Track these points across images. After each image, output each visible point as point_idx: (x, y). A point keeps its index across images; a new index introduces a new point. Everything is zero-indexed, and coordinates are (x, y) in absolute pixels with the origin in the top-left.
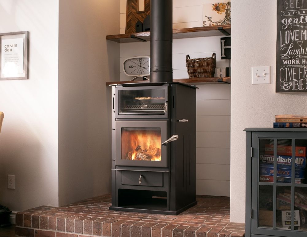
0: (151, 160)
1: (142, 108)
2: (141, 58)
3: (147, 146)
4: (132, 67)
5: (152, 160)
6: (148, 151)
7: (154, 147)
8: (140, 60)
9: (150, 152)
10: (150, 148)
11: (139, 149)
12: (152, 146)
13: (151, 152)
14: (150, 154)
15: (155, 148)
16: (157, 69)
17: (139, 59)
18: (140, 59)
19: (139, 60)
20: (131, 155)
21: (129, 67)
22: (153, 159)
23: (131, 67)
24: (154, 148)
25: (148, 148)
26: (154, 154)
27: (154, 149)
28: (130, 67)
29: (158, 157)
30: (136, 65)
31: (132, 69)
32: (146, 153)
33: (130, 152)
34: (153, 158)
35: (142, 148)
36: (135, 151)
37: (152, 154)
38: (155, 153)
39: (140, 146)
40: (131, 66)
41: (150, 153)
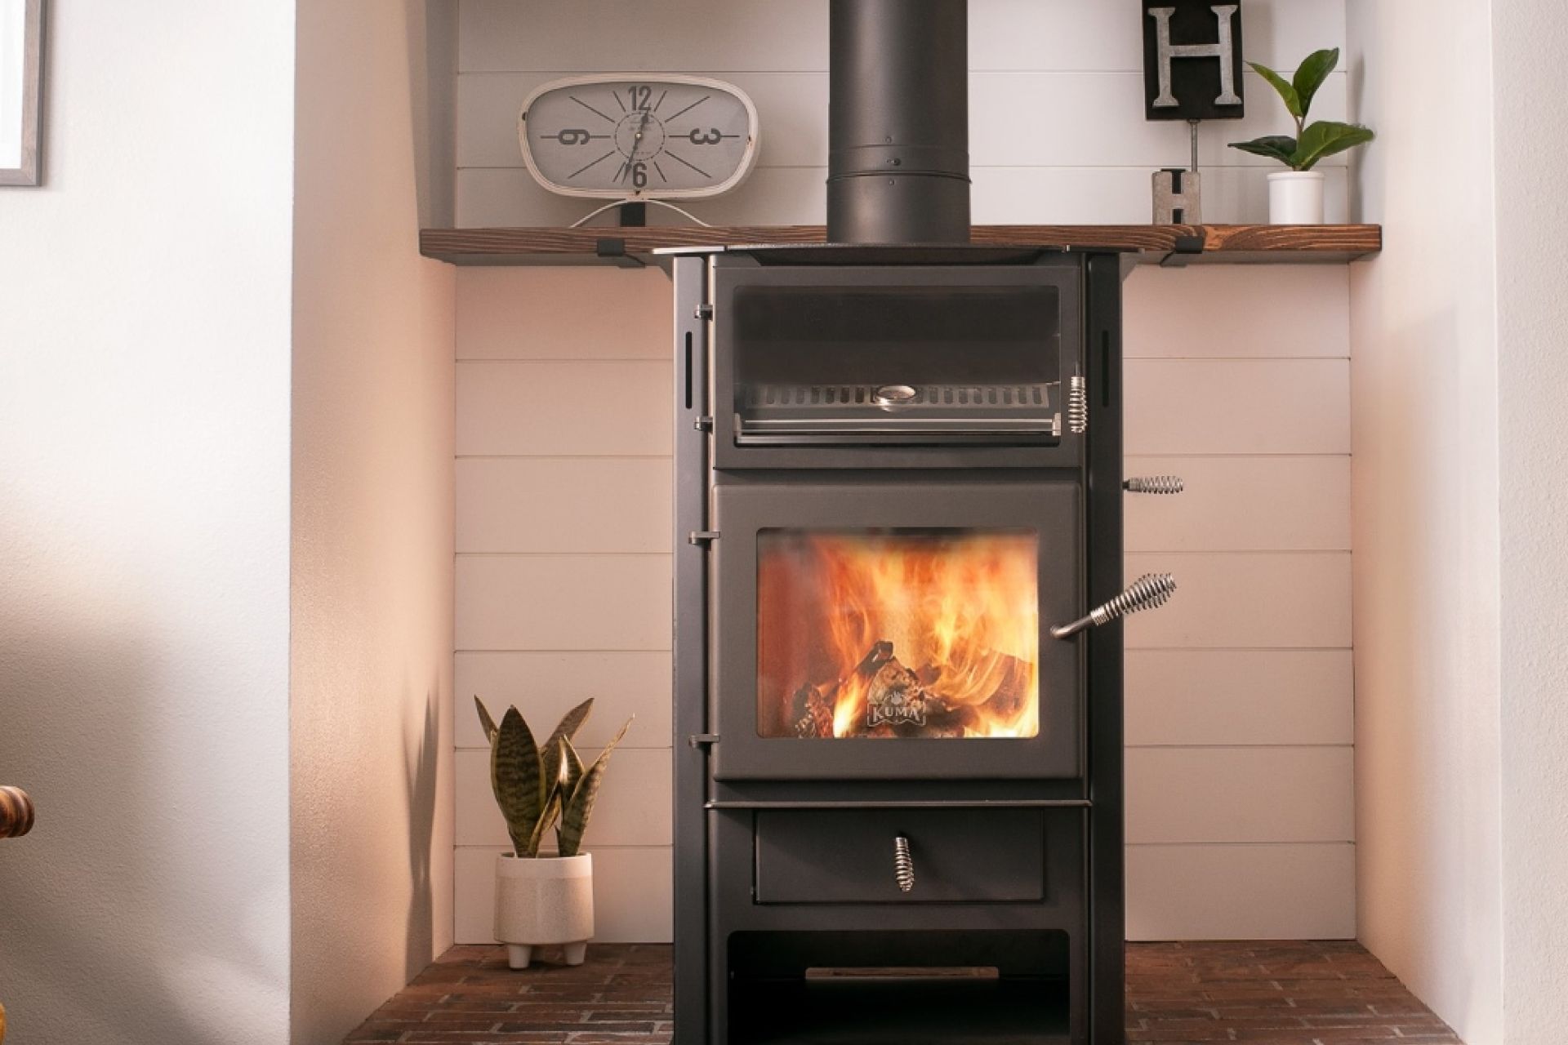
0: (962, 732)
1: (884, 402)
2: (647, 87)
3: (936, 646)
4: (582, 137)
5: (969, 733)
6: (943, 678)
7: (981, 647)
8: (639, 100)
9: (958, 679)
10: (958, 655)
11: (881, 663)
12: (967, 642)
13: (963, 683)
14: (958, 696)
15: (992, 652)
16: (898, 162)
17: (633, 90)
18: (634, 88)
19: (627, 99)
20: (830, 703)
21: (560, 137)
22: (975, 729)
23: (573, 136)
24: (984, 653)
25: (943, 659)
26: (981, 692)
27: (985, 660)
28: (567, 137)
29: (1008, 716)
30: (608, 128)
31: (577, 154)
32: (928, 688)
33: (820, 689)
34: (977, 718)
35: (905, 656)
36: (855, 679)
37: (971, 697)
38: (993, 687)
39: (889, 647)
40: (576, 133)
41: (958, 688)
